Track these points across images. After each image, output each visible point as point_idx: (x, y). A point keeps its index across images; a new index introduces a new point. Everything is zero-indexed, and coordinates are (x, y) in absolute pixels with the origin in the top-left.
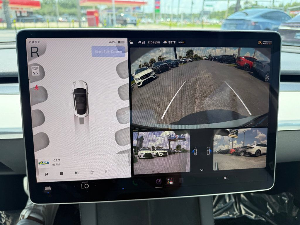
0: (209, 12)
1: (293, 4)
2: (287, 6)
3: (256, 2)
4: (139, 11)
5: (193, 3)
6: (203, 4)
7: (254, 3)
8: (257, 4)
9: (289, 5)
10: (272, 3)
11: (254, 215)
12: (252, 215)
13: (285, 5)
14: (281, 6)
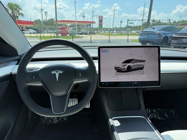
0: (131, 26)
1: (182, 21)
2: (178, 22)
3: (159, 20)
4: (90, 27)
5: (121, 22)
6: (128, 22)
7: (158, 21)
8: (160, 21)
9: (179, 22)
10: (169, 21)
11: (160, 118)
12: (159, 118)
13: (177, 22)
14: (174, 22)
